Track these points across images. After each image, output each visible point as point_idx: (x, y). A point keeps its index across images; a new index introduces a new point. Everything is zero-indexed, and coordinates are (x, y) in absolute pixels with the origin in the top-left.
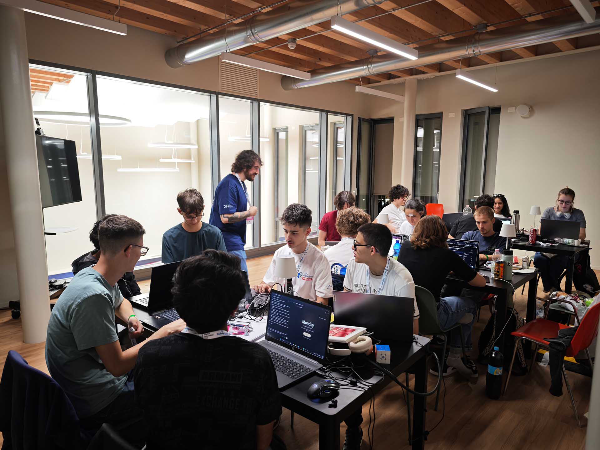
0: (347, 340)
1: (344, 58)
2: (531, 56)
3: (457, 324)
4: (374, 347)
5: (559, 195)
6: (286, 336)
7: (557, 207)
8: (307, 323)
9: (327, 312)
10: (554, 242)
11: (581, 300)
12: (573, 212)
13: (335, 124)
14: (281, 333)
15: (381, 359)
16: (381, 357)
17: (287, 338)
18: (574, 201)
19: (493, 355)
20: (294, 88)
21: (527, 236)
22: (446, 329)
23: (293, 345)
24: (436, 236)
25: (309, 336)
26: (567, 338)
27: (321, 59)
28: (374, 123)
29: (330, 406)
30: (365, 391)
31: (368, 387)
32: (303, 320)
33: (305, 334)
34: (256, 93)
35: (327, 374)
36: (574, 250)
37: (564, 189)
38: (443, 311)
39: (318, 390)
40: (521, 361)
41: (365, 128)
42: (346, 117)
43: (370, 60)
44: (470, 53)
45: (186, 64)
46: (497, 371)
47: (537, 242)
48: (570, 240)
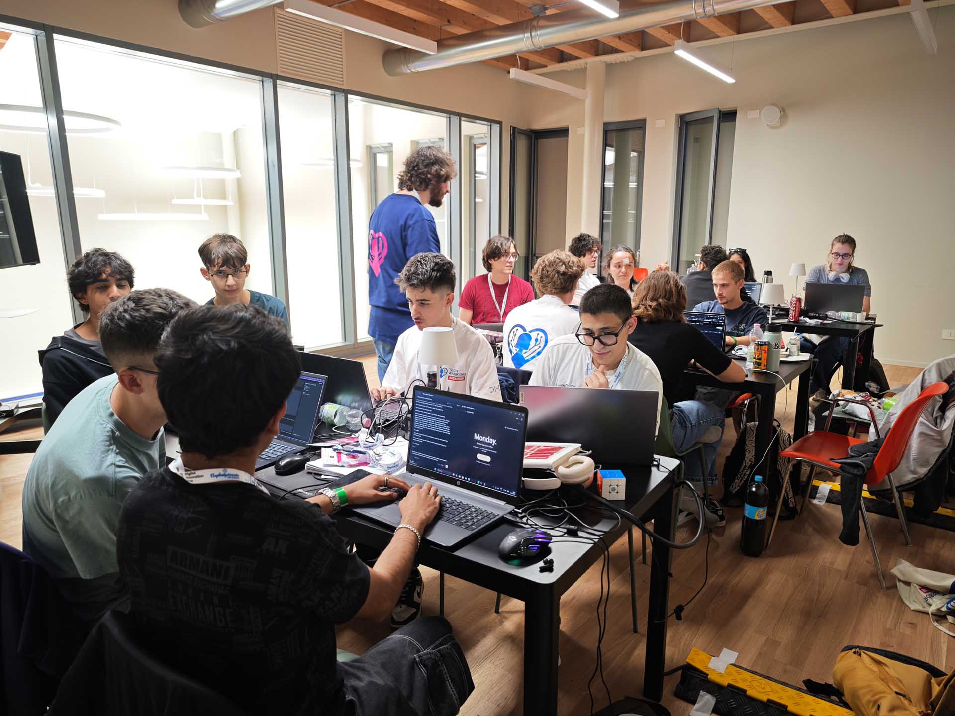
0: (553, 463)
1: (489, 19)
2: (786, 26)
3: (697, 443)
4: (596, 474)
5: (832, 245)
6: (444, 464)
7: (829, 265)
8: (483, 439)
9: (520, 417)
10: (826, 318)
11: (876, 401)
12: (852, 272)
13: (471, 138)
14: (436, 459)
15: (610, 492)
16: (610, 489)
17: (447, 467)
18: (854, 254)
19: (754, 489)
20: (405, 71)
21: (787, 311)
22: (683, 452)
23: (458, 477)
24: (669, 299)
25: (488, 459)
26: (866, 457)
27: (451, 22)
28: (536, 136)
29: (542, 570)
30: (595, 543)
31: (598, 537)
32: (475, 434)
33: (480, 457)
34: (342, 79)
35: (524, 520)
36: (857, 329)
37: (840, 236)
38: (678, 423)
39: (517, 546)
40: (789, 498)
41: (522, 145)
42: (491, 126)
43: (535, 23)
44: (698, 12)
45: (218, 20)
46: (758, 513)
47: (800, 318)
48: (850, 314)
